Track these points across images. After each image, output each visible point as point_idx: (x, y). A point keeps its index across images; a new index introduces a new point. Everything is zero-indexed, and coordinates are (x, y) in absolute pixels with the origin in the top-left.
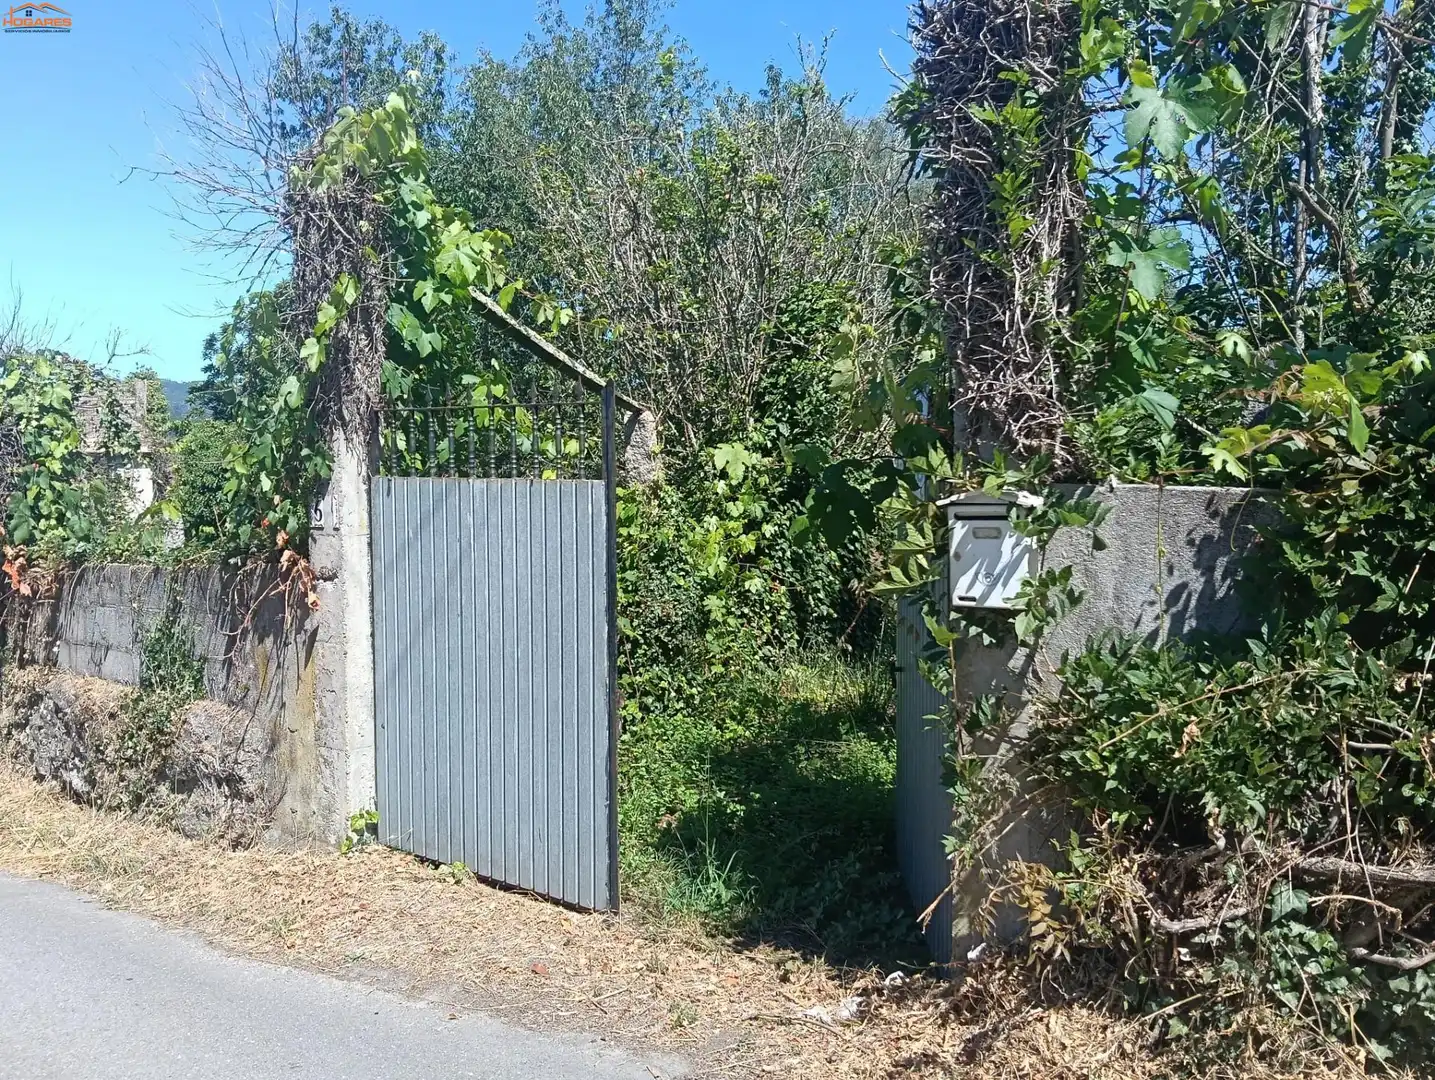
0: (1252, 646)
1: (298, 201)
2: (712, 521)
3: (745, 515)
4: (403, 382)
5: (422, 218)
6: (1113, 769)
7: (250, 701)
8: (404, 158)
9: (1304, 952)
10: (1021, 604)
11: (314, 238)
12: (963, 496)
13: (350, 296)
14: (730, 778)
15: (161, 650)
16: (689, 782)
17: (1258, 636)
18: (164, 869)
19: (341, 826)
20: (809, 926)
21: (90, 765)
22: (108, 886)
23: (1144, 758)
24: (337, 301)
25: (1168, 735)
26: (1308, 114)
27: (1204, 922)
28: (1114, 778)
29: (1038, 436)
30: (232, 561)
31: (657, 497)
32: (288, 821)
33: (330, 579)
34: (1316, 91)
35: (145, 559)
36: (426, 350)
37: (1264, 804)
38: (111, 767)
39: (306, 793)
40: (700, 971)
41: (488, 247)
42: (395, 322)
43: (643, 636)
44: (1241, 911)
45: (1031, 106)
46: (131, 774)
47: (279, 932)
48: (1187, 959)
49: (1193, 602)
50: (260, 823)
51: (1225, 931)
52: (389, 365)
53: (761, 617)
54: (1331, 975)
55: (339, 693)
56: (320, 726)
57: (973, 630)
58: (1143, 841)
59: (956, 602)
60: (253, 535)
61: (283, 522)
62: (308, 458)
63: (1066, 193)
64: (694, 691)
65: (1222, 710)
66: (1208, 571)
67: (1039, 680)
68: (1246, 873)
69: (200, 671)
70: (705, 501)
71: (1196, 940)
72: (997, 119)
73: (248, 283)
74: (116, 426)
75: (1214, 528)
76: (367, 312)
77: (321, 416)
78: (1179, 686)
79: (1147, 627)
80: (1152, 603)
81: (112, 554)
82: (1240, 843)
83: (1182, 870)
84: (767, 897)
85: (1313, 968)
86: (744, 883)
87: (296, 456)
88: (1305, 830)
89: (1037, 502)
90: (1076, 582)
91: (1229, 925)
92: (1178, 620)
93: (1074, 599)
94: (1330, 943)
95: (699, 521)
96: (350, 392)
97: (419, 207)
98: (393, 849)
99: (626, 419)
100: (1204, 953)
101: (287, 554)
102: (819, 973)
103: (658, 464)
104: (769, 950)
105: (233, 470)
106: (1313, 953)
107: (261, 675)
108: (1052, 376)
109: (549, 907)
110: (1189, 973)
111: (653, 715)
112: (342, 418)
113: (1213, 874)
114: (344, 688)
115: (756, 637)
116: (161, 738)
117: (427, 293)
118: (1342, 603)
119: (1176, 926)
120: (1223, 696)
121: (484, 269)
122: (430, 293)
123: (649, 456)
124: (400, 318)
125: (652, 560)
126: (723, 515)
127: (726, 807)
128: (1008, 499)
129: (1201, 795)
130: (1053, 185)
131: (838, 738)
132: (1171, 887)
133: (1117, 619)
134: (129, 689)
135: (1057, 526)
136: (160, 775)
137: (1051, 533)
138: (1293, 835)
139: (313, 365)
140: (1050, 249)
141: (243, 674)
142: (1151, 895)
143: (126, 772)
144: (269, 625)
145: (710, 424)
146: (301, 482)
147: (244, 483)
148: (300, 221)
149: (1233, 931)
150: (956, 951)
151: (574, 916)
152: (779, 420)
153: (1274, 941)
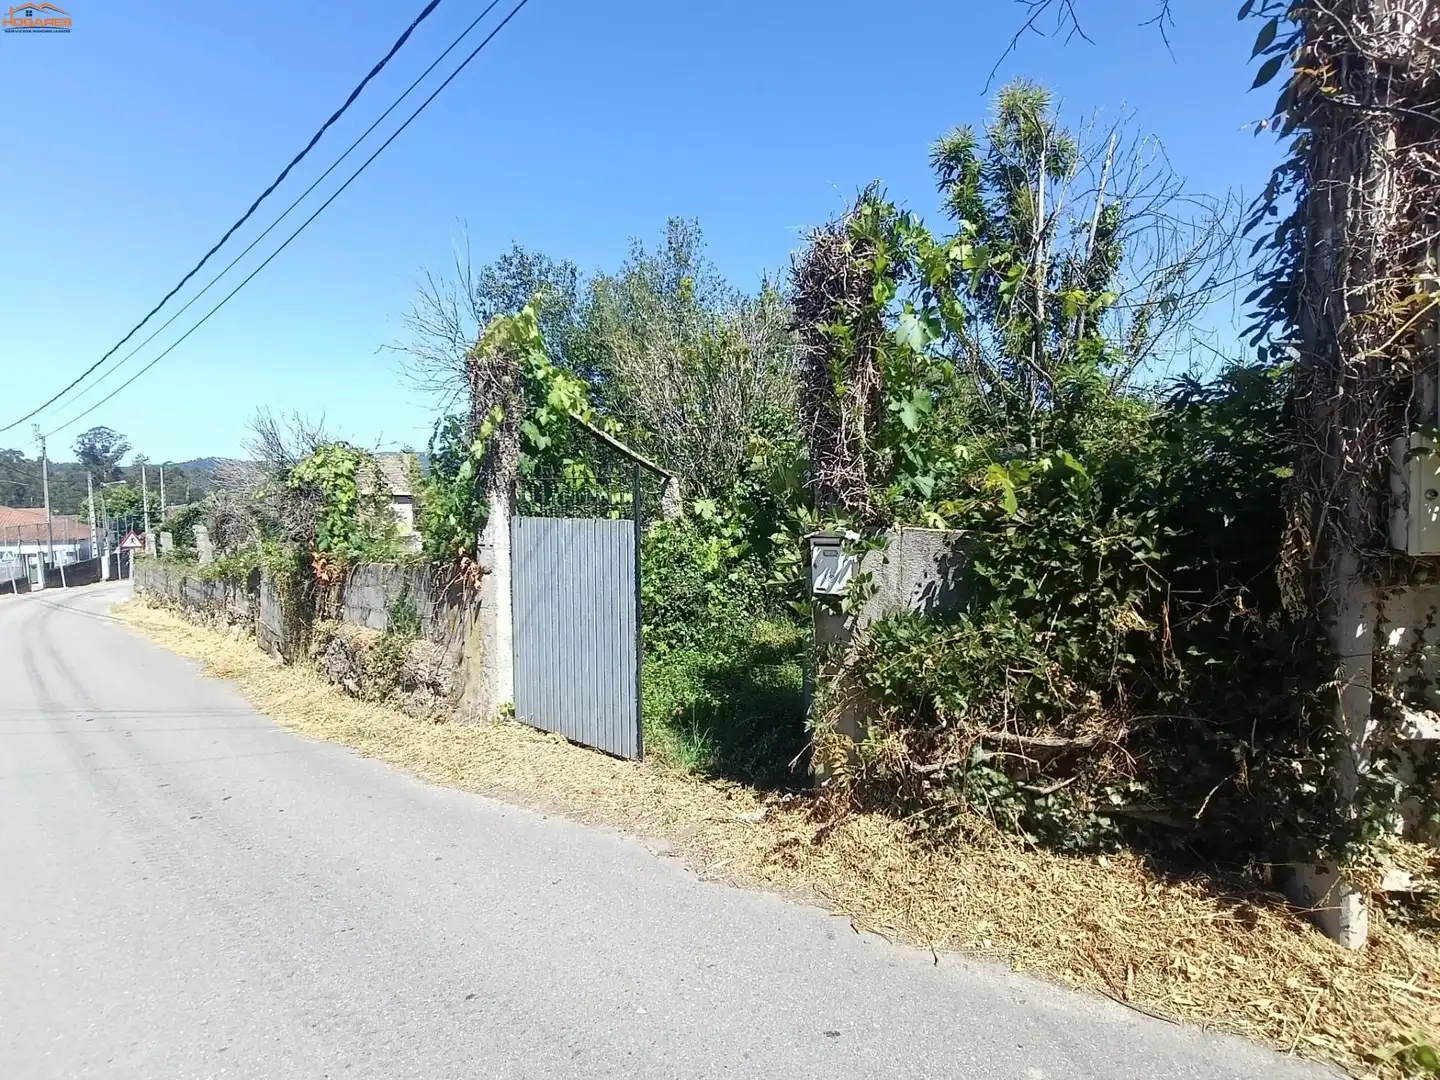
0: (962, 617)
1: (471, 366)
2: (713, 539)
3: (732, 536)
4: (529, 464)
5: (540, 374)
6: (888, 683)
7: (446, 641)
8: (532, 341)
9: (989, 784)
10: (845, 593)
11: (481, 385)
12: (817, 533)
13: (499, 417)
14: (715, 686)
15: (399, 612)
16: (693, 688)
17: (965, 611)
18: (396, 735)
19: (494, 712)
20: (747, 768)
21: (359, 676)
22: (364, 744)
23: (904, 677)
24: (493, 420)
25: (917, 664)
26: (1037, 317)
27: (937, 766)
28: (889, 687)
29: (857, 500)
30: (435, 563)
31: (679, 526)
32: (466, 708)
33: (488, 573)
34: (1040, 303)
35: (391, 560)
36: (542, 447)
37: (968, 702)
38: (370, 677)
39: (475, 692)
40: (684, 793)
41: (577, 390)
42: (526, 431)
43: (670, 605)
44: (956, 761)
45: (848, 325)
46: (381, 681)
47: (457, 769)
48: (929, 786)
49: (937, 592)
50: (451, 709)
51: (946, 770)
52: (522, 455)
53: (743, 594)
54: (1005, 797)
55: (492, 637)
56: (483, 655)
57: (824, 607)
58: (909, 721)
59: (815, 591)
60: (447, 548)
61: (462, 542)
62: (476, 506)
63: (870, 370)
64: (700, 636)
65: (946, 651)
66: (944, 575)
67: (859, 634)
68: (958, 740)
69: (420, 623)
70: (711, 527)
71: (932, 776)
72: (830, 330)
73: (443, 411)
74: (380, 485)
75: (948, 551)
76: (509, 426)
77: (483, 483)
78: (923, 637)
79: (914, 606)
80: (917, 593)
81: (373, 557)
82: (956, 724)
83: (926, 738)
84: (725, 754)
85: (995, 793)
86: (714, 745)
87: (469, 505)
88: (991, 717)
89: (856, 537)
90: (877, 580)
91: (950, 768)
92: (929, 602)
93: (874, 590)
94: (1003, 779)
95: (706, 540)
96: (500, 470)
97: (539, 368)
98: (523, 724)
99: (662, 482)
100: (936, 784)
101: (465, 559)
102: (749, 794)
103: (680, 507)
104: (724, 781)
105: (435, 513)
106: (994, 785)
107: (451, 626)
108: (863, 468)
109: (605, 757)
110: (930, 794)
111: (676, 650)
112: (495, 483)
113: (943, 741)
114: (496, 634)
115: (739, 606)
116: (397, 661)
117: (543, 415)
118: (1009, 594)
119: (922, 769)
120: (947, 644)
121: (575, 401)
122: (545, 414)
123: (675, 503)
124: (529, 429)
125: (676, 562)
126: (720, 536)
127: (711, 702)
128: (840, 535)
129: (934, 697)
130: (862, 366)
131: (781, 664)
132: (921, 747)
133: (898, 601)
134: (380, 633)
135: (867, 550)
136: (396, 681)
137: (865, 554)
138: (984, 720)
139: (478, 456)
140: (862, 400)
141: (442, 625)
142: (911, 751)
143: (378, 680)
144: (454, 598)
145: (711, 484)
146: (473, 519)
147: (442, 519)
148: (472, 376)
149: (952, 771)
150: (817, 782)
151: (619, 763)
152: (753, 481)
153: (973, 777)
